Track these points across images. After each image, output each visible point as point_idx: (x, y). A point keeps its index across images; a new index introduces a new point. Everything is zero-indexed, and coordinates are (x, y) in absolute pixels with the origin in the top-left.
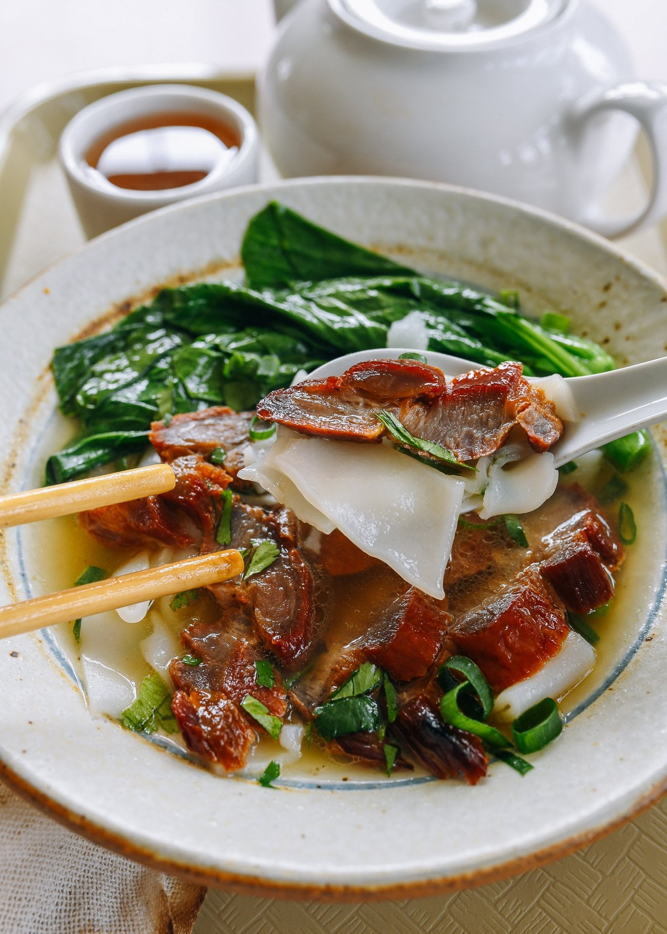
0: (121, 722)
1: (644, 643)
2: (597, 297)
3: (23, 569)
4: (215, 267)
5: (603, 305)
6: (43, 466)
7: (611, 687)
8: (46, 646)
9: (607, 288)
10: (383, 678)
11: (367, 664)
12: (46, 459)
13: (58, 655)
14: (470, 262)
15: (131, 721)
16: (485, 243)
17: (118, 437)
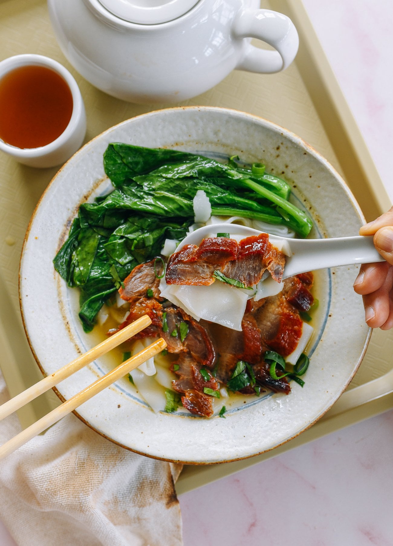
0: (166, 411)
1: (329, 318)
2: (274, 152)
3: (97, 366)
4: (97, 185)
5: (278, 156)
6: (79, 318)
7: (321, 339)
8: (124, 394)
9: (278, 148)
10: (246, 365)
11: (239, 362)
12: (78, 315)
13: (129, 395)
14: (211, 143)
15: (169, 410)
16: (216, 133)
17: (102, 295)
